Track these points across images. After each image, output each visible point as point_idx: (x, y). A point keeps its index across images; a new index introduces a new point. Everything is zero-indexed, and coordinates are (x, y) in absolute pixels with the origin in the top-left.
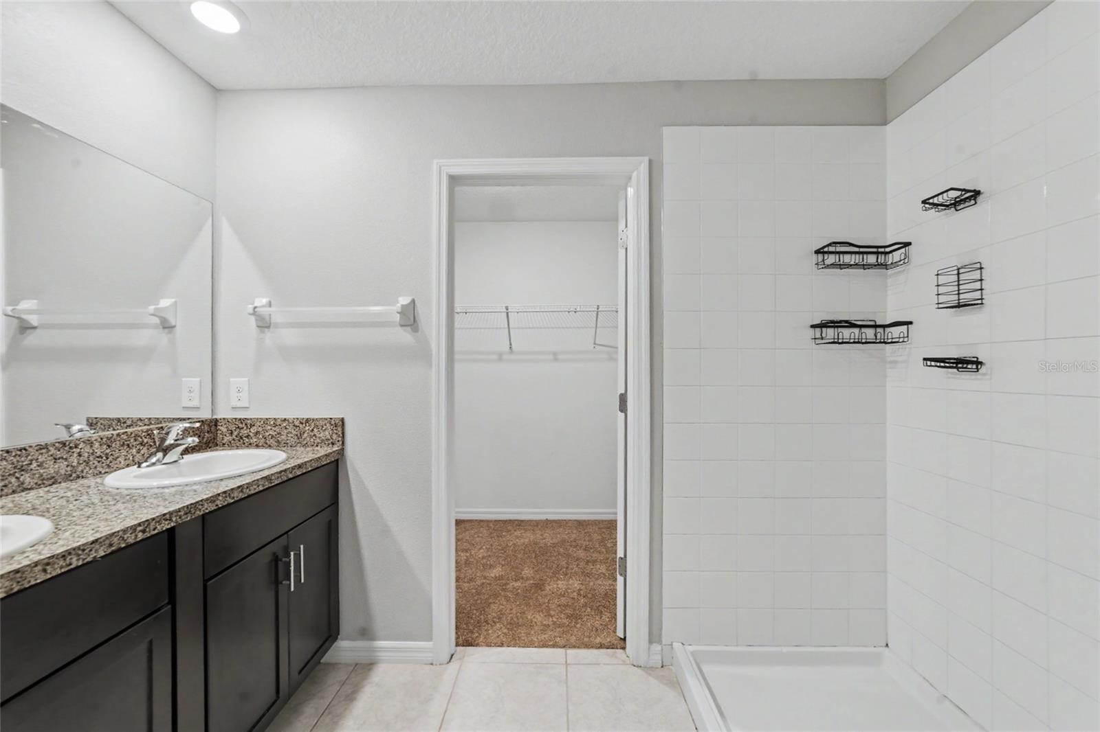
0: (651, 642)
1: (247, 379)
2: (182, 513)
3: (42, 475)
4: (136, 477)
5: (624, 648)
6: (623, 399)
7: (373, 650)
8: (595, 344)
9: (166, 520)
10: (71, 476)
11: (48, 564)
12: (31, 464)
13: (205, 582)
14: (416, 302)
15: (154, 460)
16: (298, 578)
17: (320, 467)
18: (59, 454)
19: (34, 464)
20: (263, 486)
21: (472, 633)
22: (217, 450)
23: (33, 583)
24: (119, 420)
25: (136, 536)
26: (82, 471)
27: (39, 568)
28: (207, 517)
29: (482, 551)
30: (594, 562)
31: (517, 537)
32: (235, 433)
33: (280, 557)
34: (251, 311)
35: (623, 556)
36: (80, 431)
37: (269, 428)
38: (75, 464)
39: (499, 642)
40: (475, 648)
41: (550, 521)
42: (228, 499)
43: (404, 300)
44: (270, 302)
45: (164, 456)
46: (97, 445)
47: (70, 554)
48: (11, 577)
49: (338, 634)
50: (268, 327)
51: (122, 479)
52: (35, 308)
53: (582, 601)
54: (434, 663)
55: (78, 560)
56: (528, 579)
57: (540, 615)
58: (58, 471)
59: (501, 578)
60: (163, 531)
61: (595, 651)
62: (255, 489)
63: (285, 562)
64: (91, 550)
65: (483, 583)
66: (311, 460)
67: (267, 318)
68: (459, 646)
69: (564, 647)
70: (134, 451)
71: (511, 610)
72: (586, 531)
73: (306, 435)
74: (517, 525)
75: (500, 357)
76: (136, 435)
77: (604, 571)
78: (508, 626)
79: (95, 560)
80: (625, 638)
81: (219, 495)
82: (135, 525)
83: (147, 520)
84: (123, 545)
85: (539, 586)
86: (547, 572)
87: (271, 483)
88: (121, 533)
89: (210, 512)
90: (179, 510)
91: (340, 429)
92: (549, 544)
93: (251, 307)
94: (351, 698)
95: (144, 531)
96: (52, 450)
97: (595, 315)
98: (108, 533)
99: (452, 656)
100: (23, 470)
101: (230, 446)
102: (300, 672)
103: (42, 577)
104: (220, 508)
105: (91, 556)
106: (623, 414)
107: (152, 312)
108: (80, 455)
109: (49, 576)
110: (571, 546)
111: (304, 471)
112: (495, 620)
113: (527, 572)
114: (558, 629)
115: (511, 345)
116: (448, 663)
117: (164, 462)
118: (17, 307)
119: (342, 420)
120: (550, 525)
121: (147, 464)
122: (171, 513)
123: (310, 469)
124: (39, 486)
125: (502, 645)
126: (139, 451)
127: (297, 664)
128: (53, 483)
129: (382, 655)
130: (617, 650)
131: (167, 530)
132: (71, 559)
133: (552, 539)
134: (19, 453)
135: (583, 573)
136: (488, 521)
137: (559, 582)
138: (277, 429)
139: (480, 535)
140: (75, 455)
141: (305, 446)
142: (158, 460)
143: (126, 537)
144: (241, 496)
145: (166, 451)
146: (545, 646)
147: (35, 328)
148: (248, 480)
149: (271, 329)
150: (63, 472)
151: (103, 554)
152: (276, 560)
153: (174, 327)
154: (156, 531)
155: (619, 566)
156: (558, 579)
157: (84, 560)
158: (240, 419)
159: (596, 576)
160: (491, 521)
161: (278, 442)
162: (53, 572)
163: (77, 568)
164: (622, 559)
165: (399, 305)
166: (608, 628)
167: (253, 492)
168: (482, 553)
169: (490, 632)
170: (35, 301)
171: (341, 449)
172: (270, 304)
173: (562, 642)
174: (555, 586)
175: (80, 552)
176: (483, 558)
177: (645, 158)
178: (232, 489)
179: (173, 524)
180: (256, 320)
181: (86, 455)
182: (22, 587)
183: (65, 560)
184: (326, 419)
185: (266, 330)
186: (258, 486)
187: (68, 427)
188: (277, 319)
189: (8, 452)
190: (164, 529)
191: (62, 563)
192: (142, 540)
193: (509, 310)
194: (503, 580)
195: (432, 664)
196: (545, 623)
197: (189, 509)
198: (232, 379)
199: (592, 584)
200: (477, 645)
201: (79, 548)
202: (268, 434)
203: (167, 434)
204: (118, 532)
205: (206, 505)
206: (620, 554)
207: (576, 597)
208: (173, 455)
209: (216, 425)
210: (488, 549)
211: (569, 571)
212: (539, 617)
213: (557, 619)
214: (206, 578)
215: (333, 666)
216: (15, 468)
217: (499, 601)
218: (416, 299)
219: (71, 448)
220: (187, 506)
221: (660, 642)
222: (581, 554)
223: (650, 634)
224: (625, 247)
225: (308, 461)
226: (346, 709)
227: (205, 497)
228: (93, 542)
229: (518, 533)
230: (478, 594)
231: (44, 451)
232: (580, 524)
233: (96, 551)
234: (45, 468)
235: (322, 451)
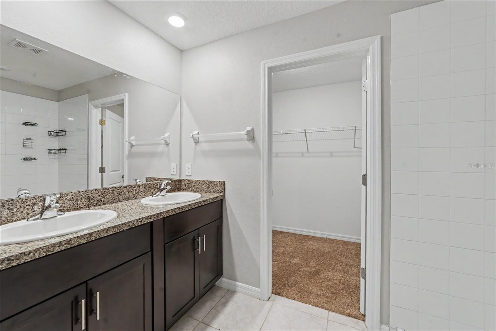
0: (381, 322)
1: (191, 164)
2: (155, 216)
3: (125, 197)
4: (150, 200)
5: (364, 321)
6: (365, 178)
7: (236, 286)
8: (354, 147)
9: (149, 218)
10: (133, 198)
11: (108, 230)
12: (122, 192)
13: (164, 245)
14: (254, 129)
15: (157, 194)
16: (202, 248)
17: (213, 202)
18: (130, 190)
19: (123, 193)
20: (188, 208)
21: (281, 289)
22: (181, 192)
23: (103, 236)
24: (154, 178)
25: (138, 223)
26: (137, 196)
27: (105, 231)
28: (165, 219)
29: (291, 248)
30: (351, 266)
31: (310, 245)
32: (187, 186)
33: (196, 238)
34: (191, 137)
35: (364, 268)
36: (139, 182)
37: (198, 184)
38: (134, 194)
39: (293, 297)
40: (281, 297)
41: (328, 239)
42: (174, 212)
43: (249, 129)
44: (199, 132)
45: (160, 193)
46: (141, 187)
47: (115, 227)
48: (96, 233)
49: (222, 275)
50: (198, 143)
51: (146, 201)
52: (134, 139)
53: (341, 286)
54: (261, 299)
55: (118, 230)
56: (312, 267)
57: (316, 288)
58: (129, 196)
59: (298, 264)
60: (149, 223)
61: (345, 317)
62: (185, 209)
63: (198, 241)
64: (122, 227)
65: (289, 265)
66: (209, 199)
67: (197, 139)
68: (273, 294)
69: (328, 309)
70: (153, 190)
71: (301, 282)
72: (348, 247)
73: (210, 188)
74: (310, 239)
75: (303, 155)
76: (154, 184)
77: (356, 272)
78: (299, 290)
79: (124, 231)
80: (365, 315)
81: (170, 210)
82: (138, 219)
83: (142, 218)
84: (133, 226)
85: (318, 273)
86: (323, 266)
87: (192, 207)
88: (133, 221)
89: (166, 217)
90: (154, 215)
91: (223, 186)
92: (326, 252)
93: (192, 135)
94: (225, 304)
95: (141, 222)
96: (128, 188)
97: (354, 131)
98: (129, 221)
99: (270, 298)
100: (120, 195)
101: (185, 190)
102: (204, 288)
103: (106, 235)
104: (170, 216)
105: (123, 229)
106: (365, 186)
107: (162, 139)
108: (136, 190)
109: (108, 234)
110: (338, 254)
111: (206, 203)
112: (293, 285)
113: (312, 263)
114: (325, 299)
115: (308, 148)
116: (267, 301)
117: (160, 195)
118: (130, 139)
119: (224, 182)
120: (328, 241)
121: (155, 195)
122: (151, 216)
123: (209, 203)
124: (124, 200)
125: (294, 299)
126: (154, 191)
127: (203, 284)
128: (128, 200)
129: (239, 289)
130: (360, 321)
131: (150, 222)
132: (115, 229)
133: (328, 249)
134: (118, 188)
135: (343, 270)
136: (296, 234)
137: (329, 273)
138: (200, 185)
139: (291, 241)
140: (135, 190)
141: (210, 192)
142: (158, 194)
143: (134, 223)
144: (179, 211)
145: (161, 190)
146: (316, 306)
147: (134, 146)
148: (182, 205)
149: (199, 144)
150: (131, 196)
151: (126, 228)
152: (194, 239)
153: (169, 144)
154: (145, 222)
155: (362, 273)
156: (329, 271)
157: (120, 230)
158: (188, 180)
159: (351, 274)
160: (297, 234)
161: (201, 190)
162: (110, 233)
163: (118, 233)
164: (363, 269)
165: (246, 131)
166: (355, 306)
167: (184, 210)
168: (291, 249)
169: (289, 290)
170: (134, 137)
171: (223, 195)
172: (198, 133)
173: (327, 307)
174: (327, 274)
175: (119, 227)
176: (291, 252)
177: (378, 36)
178: (175, 209)
179: (152, 220)
180: (194, 140)
181: (138, 190)
182: (100, 237)
183: (113, 229)
184: (218, 182)
185: (197, 144)
186: (186, 208)
187: (136, 180)
188: (201, 139)
189: (115, 188)
190: (148, 222)
191: (112, 230)
192: (140, 225)
193: (306, 132)
194: (299, 265)
195: (260, 299)
196: (318, 293)
197: (157, 215)
198: (186, 164)
199: (348, 278)
200: (282, 296)
201: (118, 225)
202: (197, 186)
203: (161, 184)
204: (132, 221)
205: (165, 214)
206: (362, 266)
207: (338, 283)
208: (163, 193)
209: (181, 182)
210: (294, 248)
211: (335, 268)
212: (316, 290)
213: (326, 292)
214: (165, 243)
215: (220, 288)
216: (117, 193)
217: (296, 275)
218: (254, 128)
219: (133, 188)
220: (157, 214)
221: (388, 324)
222: (344, 260)
223: (381, 318)
224: (366, 91)
225: (208, 199)
226: (221, 309)
227: (164, 211)
228: (123, 224)
229: (310, 242)
230: (286, 270)
231: (126, 188)
232: (345, 243)
233: (124, 227)
234: (126, 194)
235: (216, 195)
